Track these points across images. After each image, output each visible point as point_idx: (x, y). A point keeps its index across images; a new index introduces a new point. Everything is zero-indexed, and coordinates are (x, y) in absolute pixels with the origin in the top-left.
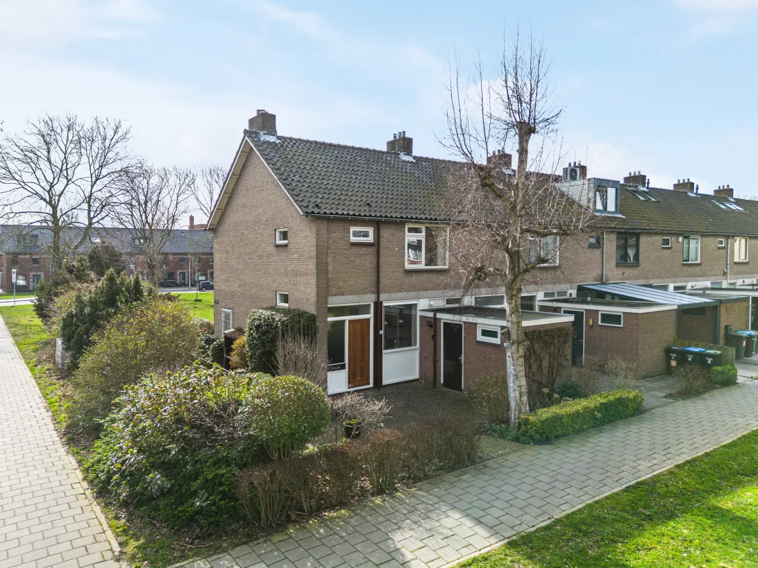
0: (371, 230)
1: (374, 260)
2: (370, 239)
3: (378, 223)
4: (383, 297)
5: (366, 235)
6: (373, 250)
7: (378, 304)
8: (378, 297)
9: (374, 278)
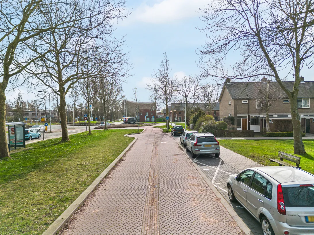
0: (247, 101)
1: (248, 107)
2: (247, 102)
3: (249, 99)
4: (250, 114)
5: (246, 102)
6: (248, 105)
7: (249, 116)
8: (249, 114)
9: (248, 110)
